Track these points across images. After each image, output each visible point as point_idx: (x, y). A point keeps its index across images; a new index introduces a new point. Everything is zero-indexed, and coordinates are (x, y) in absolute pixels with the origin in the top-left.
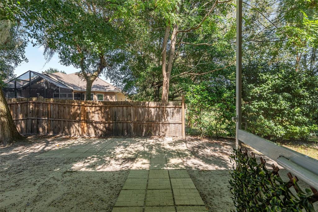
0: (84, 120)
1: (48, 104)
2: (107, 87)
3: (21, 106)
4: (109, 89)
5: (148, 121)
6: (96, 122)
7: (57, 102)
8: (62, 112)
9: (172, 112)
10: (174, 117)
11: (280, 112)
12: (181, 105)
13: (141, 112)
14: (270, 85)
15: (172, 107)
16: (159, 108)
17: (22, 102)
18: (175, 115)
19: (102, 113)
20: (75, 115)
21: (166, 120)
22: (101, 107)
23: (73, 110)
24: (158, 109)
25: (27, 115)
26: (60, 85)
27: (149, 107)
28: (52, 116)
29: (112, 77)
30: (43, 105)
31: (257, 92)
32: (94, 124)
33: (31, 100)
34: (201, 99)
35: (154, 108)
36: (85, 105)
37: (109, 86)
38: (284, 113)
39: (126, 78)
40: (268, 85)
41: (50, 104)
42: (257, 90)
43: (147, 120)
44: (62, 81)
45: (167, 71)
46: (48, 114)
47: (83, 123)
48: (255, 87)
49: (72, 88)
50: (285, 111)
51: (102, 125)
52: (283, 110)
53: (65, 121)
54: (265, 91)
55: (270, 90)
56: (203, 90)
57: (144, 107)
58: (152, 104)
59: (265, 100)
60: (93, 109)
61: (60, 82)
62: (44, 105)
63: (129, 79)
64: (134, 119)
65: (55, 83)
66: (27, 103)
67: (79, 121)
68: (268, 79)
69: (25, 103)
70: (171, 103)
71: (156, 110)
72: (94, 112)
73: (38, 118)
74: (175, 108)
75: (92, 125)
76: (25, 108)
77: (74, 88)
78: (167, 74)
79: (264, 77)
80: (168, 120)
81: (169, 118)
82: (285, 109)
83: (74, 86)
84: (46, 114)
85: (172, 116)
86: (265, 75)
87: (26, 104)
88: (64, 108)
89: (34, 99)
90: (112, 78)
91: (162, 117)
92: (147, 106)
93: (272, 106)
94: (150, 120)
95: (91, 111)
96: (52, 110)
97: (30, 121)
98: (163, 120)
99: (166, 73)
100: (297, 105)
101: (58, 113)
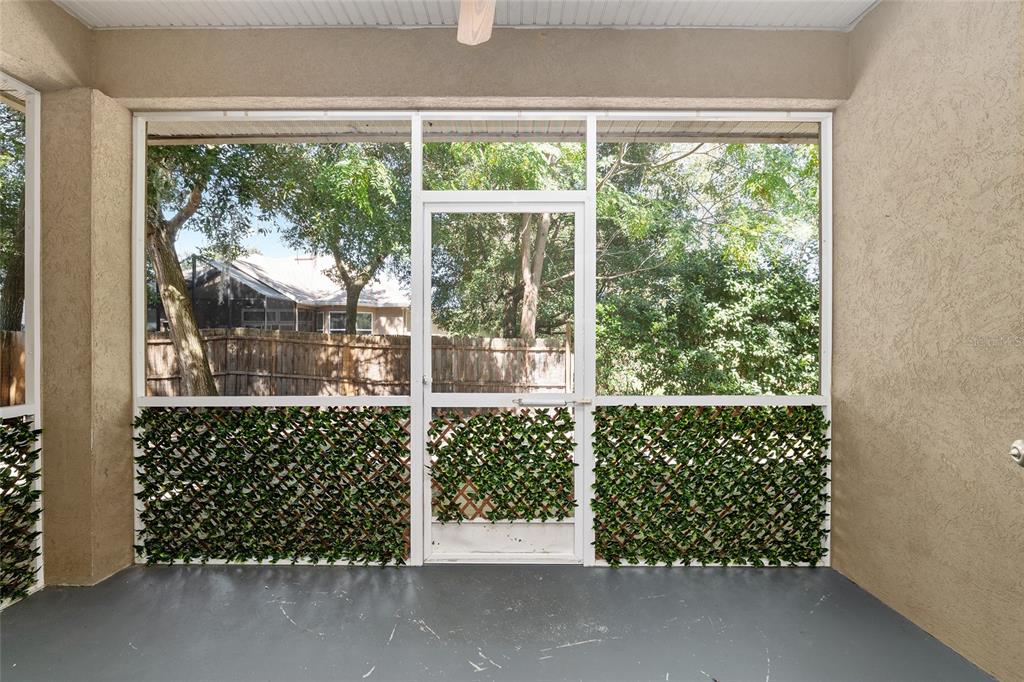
0: (349, 378)
1: (270, 342)
2: (379, 293)
3: (213, 348)
4: (386, 301)
5: (490, 381)
6: (374, 384)
7: (290, 338)
8: (302, 359)
9: (543, 361)
10: (547, 372)
11: (771, 364)
12: (564, 346)
13: (473, 359)
14: (750, 306)
15: (544, 351)
16: (514, 352)
17: (215, 338)
18: (551, 367)
19: (386, 362)
20: (328, 367)
21: (530, 378)
22: (385, 350)
23: (323, 356)
24: (511, 354)
25: (225, 366)
26: (264, 289)
27: (491, 351)
28: (279, 369)
29: (401, 274)
30: (259, 344)
31: (722, 321)
32: (370, 387)
33: (233, 333)
34: (607, 332)
35: (503, 351)
36: (351, 344)
37: (384, 291)
38: (780, 365)
39: (436, 275)
40: (746, 304)
41: (276, 341)
42: (722, 315)
43: (487, 379)
44: (267, 279)
45: (532, 271)
46: (270, 365)
47: (347, 385)
48: (720, 309)
49: (293, 298)
50: (781, 362)
51: (387, 388)
52: (777, 358)
53: (308, 379)
54: (739, 318)
55: (749, 315)
56: (610, 314)
57: (480, 349)
58: (499, 343)
59: (739, 336)
60: (368, 353)
61: (263, 281)
62: (262, 343)
63: (442, 277)
64: (459, 375)
65: (252, 286)
66: (226, 339)
67: (337, 381)
68: (746, 292)
69: (222, 339)
70: (540, 341)
71: (508, 356)
72: (368, 361)
73: (251, 373)
74: (550, 352)
75: (366, 389)
76: (222, 350)
77: (297, 297)
78: (532, 278)
79: (738, 288)
80: (533, 379)
81: (536, 373)
82: (780, 357)
83: (296, 292)
84: (267, 363)
85: (544, 370)
86: (741, 283)
87: (224, 341)
88: (307, 350)
89: (240, 331)
90: (403, 278)
91: (521, 372)
92: (487, 348)
93: (752, 350)
94: (494, 380)
95: (362, 359)
96: (279, 354)
97: (232, 378)
98: (524, 379)
99: (530, 276)
100: (808, 348)
101: (293, 361)
